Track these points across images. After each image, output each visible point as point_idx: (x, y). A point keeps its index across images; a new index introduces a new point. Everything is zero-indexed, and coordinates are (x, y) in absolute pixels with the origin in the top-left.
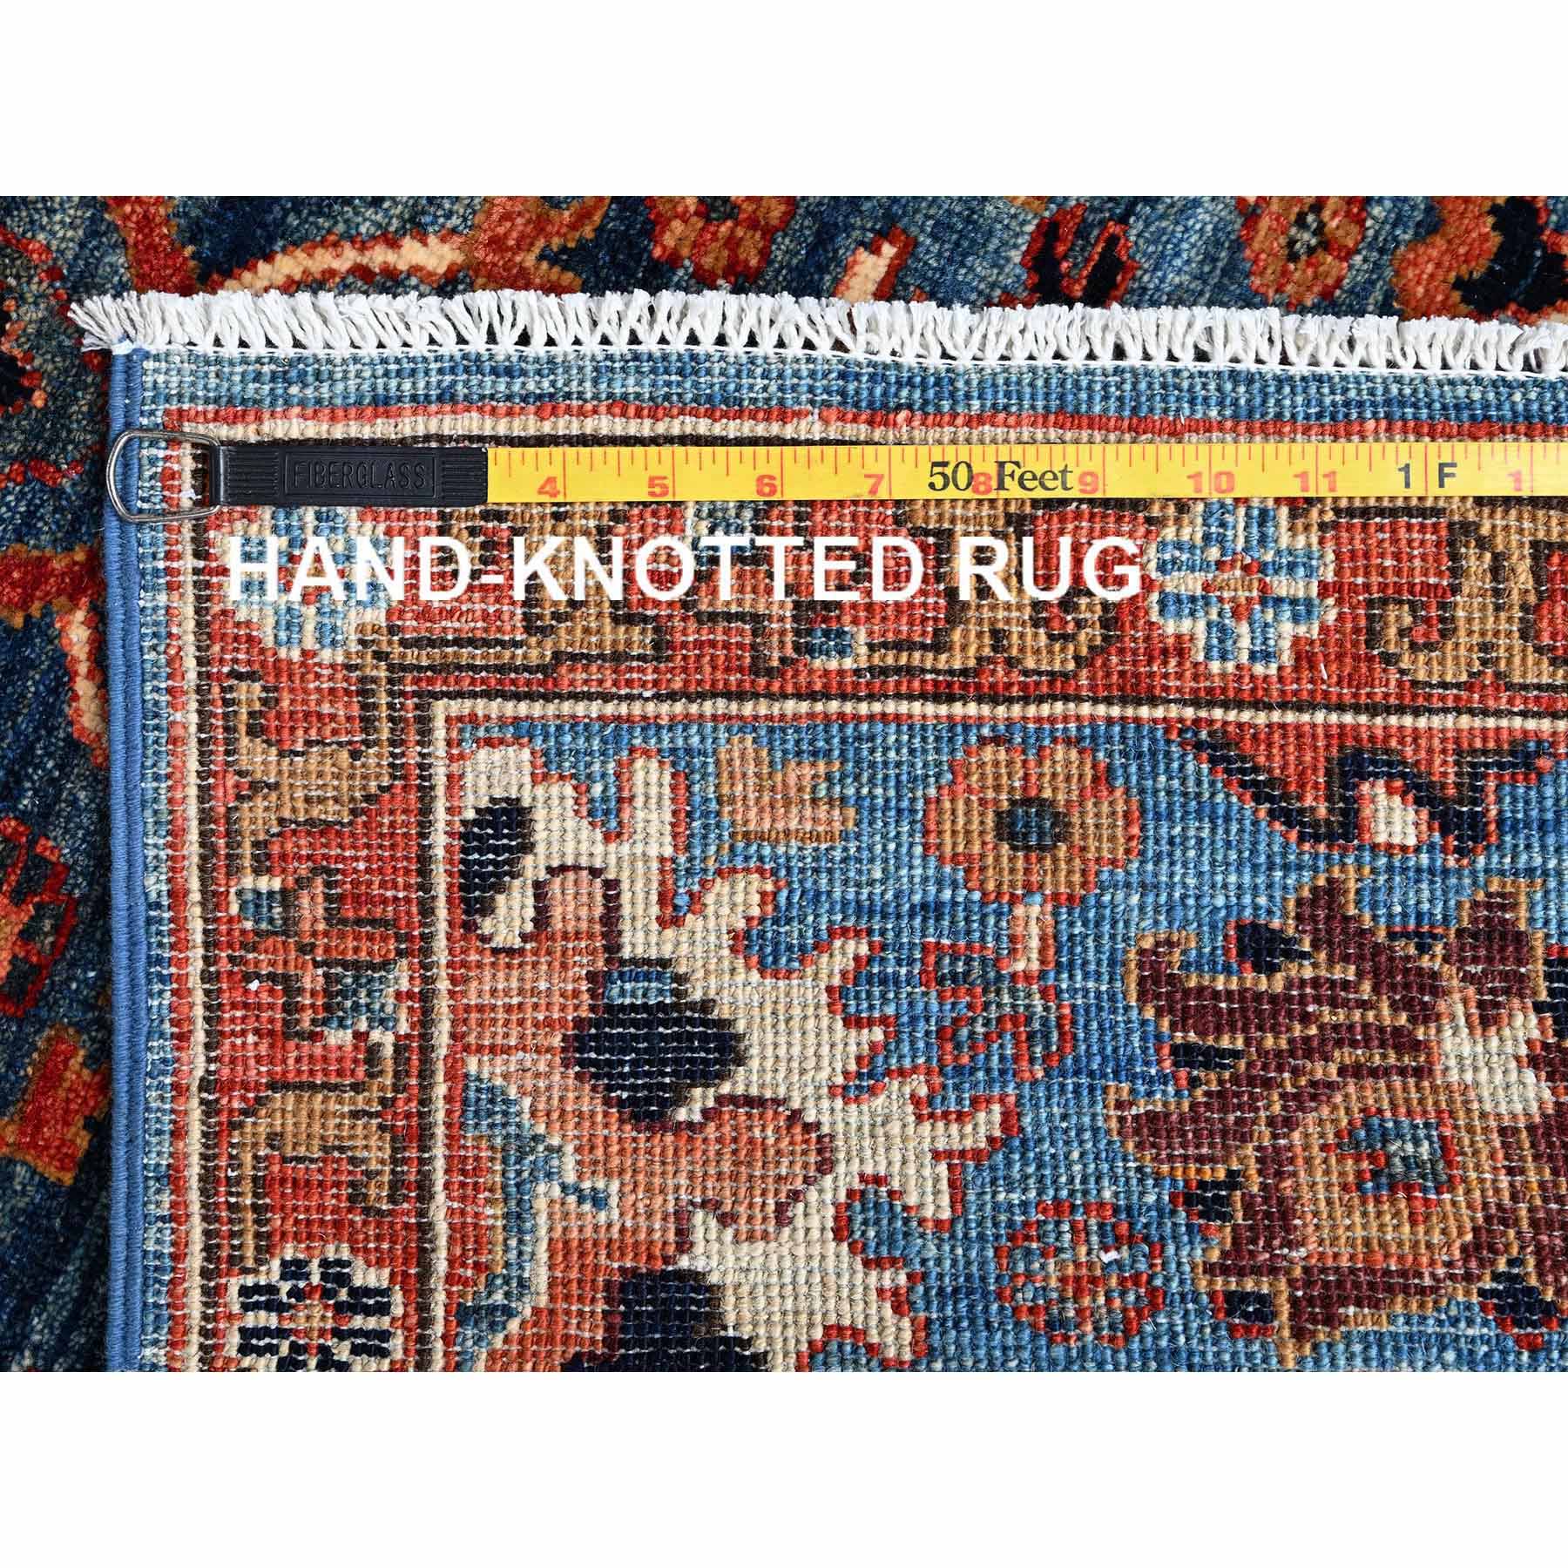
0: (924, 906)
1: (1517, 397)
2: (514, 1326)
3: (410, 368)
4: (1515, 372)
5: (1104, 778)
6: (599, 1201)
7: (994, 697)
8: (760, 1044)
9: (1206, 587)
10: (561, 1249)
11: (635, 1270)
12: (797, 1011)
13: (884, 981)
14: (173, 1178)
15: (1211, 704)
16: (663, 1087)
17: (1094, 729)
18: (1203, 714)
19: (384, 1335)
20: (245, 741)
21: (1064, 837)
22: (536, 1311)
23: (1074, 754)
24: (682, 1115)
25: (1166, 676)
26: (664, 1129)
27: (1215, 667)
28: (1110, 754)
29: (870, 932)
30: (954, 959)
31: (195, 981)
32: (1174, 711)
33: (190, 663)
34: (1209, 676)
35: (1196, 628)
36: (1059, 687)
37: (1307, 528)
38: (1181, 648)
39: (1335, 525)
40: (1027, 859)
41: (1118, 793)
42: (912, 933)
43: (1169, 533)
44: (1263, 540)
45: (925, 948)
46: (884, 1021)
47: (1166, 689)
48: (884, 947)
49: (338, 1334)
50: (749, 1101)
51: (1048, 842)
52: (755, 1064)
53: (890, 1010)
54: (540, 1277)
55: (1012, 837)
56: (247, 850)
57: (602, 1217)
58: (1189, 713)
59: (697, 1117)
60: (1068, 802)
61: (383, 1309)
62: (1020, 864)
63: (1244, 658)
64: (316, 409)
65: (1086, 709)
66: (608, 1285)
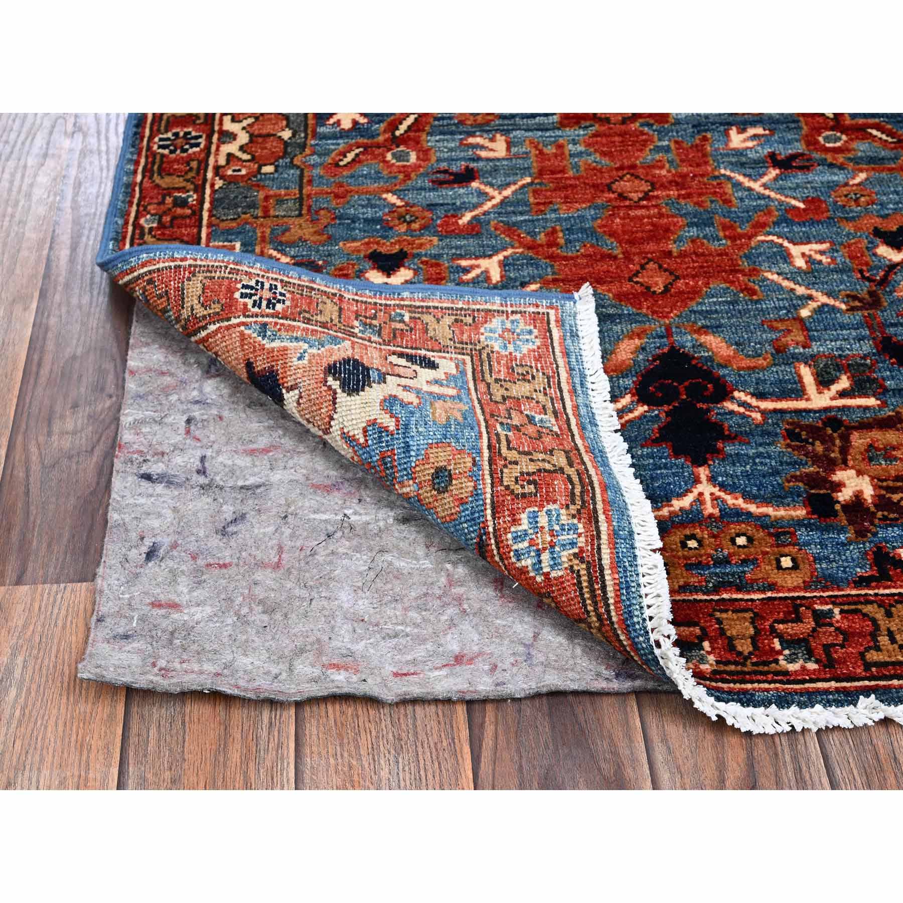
0: (409, 446)
1: (641, 639)
2: (260, 338)
3: (580, 361)
4: (653, 637)
5: (462, 502)
6: (300, 359)
7: (491, 461)
8: (356, 399)
9: (542, 528)
10: (285, 349)
11: (278, 375)
12: (367, 409)
13: (380, 437)
14: (313, 281)
15: (495, 537)
16: (340, 374)
17: (481, 494)
18: (491, 536)
19: (260, 307)
20: (454, 317)
21: (439, 492)
22: (264, 345)
23: (471, 489)
24: (330, 379)
25: (504, 517)
26: (325, 374)
27: (509, 536)
28: (472, 502)
29: (398, 429)
30: (390, 462)
31: (374, 300)
32: (490, 523)
33: (478, 307)
34: (506, 534)
35: (525, 525)
36: (497, 480)
37: (571, 560)
38: (515, 522)
39: (573, 572)
40: (429, 480)
41: (457, 509)
42: (398, 445)
43: (563, 511)
44: (564, 545)
45: (393, 450)
46: (367, 441)
47: (499, 518)
48: (392, 435)
49: (261, 298)
50: (335, 399)
51: (436, 487)
52: (348, 398)
53: (370, 442)
54: (276, 344)
55: (437, 472)
56: (417, 315)
57: (295, 359)
58: (491, 529)
59: (328, 384)
60: (452, 491)
61: (268, 307)
62: (427, 478)
63: (515, 547)
64: (563, 339)
65: (489, 490)
66: (273, 366)
